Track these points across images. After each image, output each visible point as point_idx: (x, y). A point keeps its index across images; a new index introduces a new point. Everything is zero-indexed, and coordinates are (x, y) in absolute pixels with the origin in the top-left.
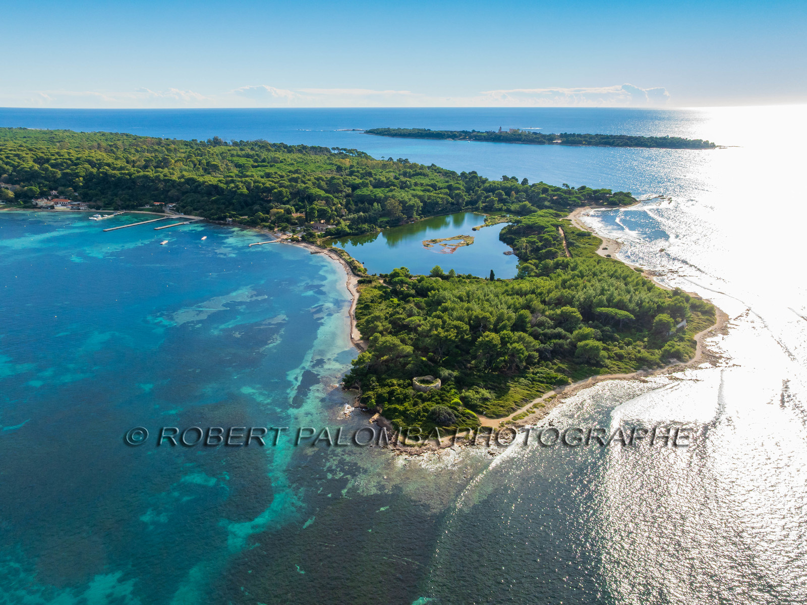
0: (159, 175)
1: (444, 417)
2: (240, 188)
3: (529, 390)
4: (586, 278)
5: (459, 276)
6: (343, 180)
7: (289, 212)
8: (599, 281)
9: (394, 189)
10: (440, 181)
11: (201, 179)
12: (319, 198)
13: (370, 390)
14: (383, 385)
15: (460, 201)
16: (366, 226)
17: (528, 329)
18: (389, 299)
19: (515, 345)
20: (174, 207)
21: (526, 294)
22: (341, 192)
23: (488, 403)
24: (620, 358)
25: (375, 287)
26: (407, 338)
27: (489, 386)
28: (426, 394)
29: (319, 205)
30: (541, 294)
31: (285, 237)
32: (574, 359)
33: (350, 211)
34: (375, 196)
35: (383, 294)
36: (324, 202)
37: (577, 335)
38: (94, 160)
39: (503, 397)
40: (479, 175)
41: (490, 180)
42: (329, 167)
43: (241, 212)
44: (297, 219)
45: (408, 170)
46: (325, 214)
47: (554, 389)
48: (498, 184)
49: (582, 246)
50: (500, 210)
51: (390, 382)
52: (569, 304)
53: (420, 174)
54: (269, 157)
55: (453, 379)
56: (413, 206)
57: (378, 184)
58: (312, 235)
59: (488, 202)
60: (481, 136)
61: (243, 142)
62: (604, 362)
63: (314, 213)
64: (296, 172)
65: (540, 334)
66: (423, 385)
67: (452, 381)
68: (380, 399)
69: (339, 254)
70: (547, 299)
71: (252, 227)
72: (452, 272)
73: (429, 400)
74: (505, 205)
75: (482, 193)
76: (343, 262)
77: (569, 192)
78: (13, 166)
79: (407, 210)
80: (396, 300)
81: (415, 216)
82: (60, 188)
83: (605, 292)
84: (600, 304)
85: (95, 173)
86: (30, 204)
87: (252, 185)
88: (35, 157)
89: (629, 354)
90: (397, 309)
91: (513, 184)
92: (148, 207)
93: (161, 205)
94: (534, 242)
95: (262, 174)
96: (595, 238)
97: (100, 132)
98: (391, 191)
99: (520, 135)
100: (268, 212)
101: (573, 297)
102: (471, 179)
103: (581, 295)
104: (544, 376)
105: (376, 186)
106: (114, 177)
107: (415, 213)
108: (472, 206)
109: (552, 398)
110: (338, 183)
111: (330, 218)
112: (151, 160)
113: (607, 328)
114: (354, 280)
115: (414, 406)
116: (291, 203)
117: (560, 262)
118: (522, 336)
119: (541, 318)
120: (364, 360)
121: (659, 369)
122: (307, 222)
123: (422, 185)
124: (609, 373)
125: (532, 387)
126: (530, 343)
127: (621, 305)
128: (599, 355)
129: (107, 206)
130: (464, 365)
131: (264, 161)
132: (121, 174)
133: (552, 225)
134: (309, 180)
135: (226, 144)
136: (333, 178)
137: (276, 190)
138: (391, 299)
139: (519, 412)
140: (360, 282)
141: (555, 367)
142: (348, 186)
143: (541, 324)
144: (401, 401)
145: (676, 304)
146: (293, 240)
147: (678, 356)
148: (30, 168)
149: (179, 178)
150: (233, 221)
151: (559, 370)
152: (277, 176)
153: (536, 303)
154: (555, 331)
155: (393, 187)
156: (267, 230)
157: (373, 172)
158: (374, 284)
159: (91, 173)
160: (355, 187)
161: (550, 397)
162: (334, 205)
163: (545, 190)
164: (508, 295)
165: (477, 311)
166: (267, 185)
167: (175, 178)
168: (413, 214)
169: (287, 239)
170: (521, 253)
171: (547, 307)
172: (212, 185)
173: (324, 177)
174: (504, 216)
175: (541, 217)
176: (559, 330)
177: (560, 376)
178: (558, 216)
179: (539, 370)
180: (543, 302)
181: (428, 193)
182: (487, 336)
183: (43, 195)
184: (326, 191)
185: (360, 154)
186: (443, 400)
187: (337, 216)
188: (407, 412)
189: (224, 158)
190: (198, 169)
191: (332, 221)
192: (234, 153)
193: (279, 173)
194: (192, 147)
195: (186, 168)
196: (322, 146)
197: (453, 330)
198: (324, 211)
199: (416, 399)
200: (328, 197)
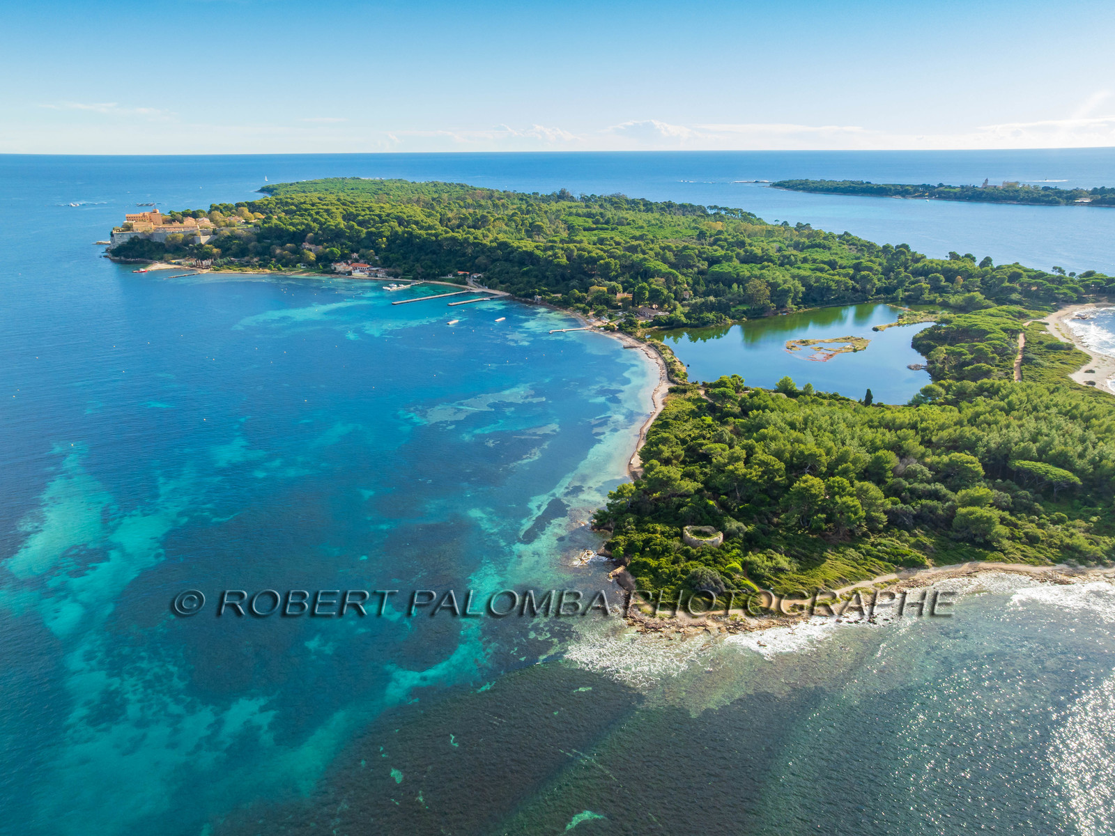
0: (469, 238)
1: (707, 584)
2: (558, 257)
3: (856, 568)
4: (1015, 413)
5: (819, 395)
6: (699, 251)
7: (613, 291)
8: (1037, 419)
9: (769, 266)
10: (845, 256)
11: (516, 244)
12: (657, 273)
13: (622, 535)
14: (641, 530)
15: (868, 286)
16: (711, 316)
18: (700, 417)
19: (848, 499)
20: (478, 278)
21: (900, 427)
22: (691, 267)
23: (782, 576)
24: (1032, 540)
25: (689, 400)
27: (793, 552)
28: (694, 550)
29: (657, 283)
30: (924, 430)
31: (598, 324)
32: (950, 533)
33: (696, 293)
34: (738, 275)
35: (696, 410)
36: (663, 280)
37: (963, 497)
38: (405, 216)
39: (809, 571)
40: (912, 250)
41: (929, 258)
42: (690, 232)
43: (554, 289)
44: (622, 300)
45: (803, 240)
46: (659, 296)
47: (897, 571)
48: (937, 264)
49: (1047, 364)
50: (932, 303)
51: (653, 528)
52: (969, 449)
53: (819, 246)
54: (616, 218)
55: (741, 535)
56: (789, 291)
57: (750, 259)
58: (632, 324)
59: (913, 290)
60: (949, 192)
61: (595, 196)
62: (999, 542)
63: (644, 294)
64: (641, 238)
65: (904, 489)
66: (695, 538)
67: (740, 538)
68: (631, 548)
69: (660, 351)
70: (934, 439)
71: (563, 308)
72: (808, 387)
73: (696, 559)
74: (941, 296)
75: (906, 276)
76: (661, 362)
77: (1060, 281)
78: (321, 224)
79: (778, 296)
80: (709, 420)
81: (790, 305)
82: (362, 251)
83: (1039, 437)
84: (1025, 455)
85: (400, 233)
86: (328, 269)
87: (575, 253)
88: (345, 213)
89: (1052, 537)
90: (704, 432)
91: (963, 264)
92: (450, 277)
93: (465, 275)
94: (961, 354)
95: (595, 239)
96: (1080, 353)
97: (433, 182)
98: (762, 268)
99: (1017, 191)
100: (587, 291)
101: (979, 439)
102: (897, 256)
103: (993, 438)
104: (888, 550)
105: (744, 261)
106: (419, 238)
107: (790, 301)
108: (887, 295)
109: (889, 583)
110: (690, 255)
111: (664, 302)
112: (466, 218)
113: (1022, 493)
114: (666, 387)
115: (673, 563)
116: (621, 279)
117: (985, 386)
118: (865, 488)
119: (915, 466)
120: (623, 494)
122: (633, 305)
123: (814, 261)
124: (1004, 561)
125: (863, 564)
126: (876, 499)
127: (1060, 460)
128: (992, 530)
129: (404, 275)
130: (768, 519)
131: (607, 222)
132: (427, 234)
133: (1002, 329)
134: (651, 249)
135: (572, 199)
136: (685, 248)
137: (602, 262)
138: (704, 417)
140: (671, 391)
141: (913, 540)
142: (704, 259)
143: (910, 475)
144: (656, 555)
146: (607, 328)
148: (335, 226)
149: (491, 242)
150: (542, 299)
151: (919, 546)
152: (612, 242)
153: (913, 443)
154: (928, 487)
155: (766, 263)
156: (579, 314)
157: (748, 241)
158: (689, 394)
159: (397, 232)
160: (713, 261)
161: (886, 582)
162: (676, 283)
163: (1014, 277)
164: (871, 427)
165: (809, 445)
166: (594, 254)
167: (486, 242)
168: (786, 302)
169: (599, 327)
170: (935, 368)
171: (929, 451)
172: (526, 252)
173: (673, 246)
174: (933, 313)
175: (990, 319)
176: (938, 486)
177: (915, 554)
178: (1021, 316)
179: (883, 541)
180: (927, 443)
181: (819, 274)
182: (805, 481)
183: (344, 258)
184: (672, 265)
185: (747, 217)
186: (715, 561)
187: (675, 299)
188: (660, 571)
189: (557, 217)
190: (519, 231)
191: (666, 306)
192: (574, 211)
193: (617, 239)
194: (527, 202)
195: (508, 228)
196: (696, 204)
197: (757, 466)
198: (657, 291)
199: (679, 555)
200: (670, 273)
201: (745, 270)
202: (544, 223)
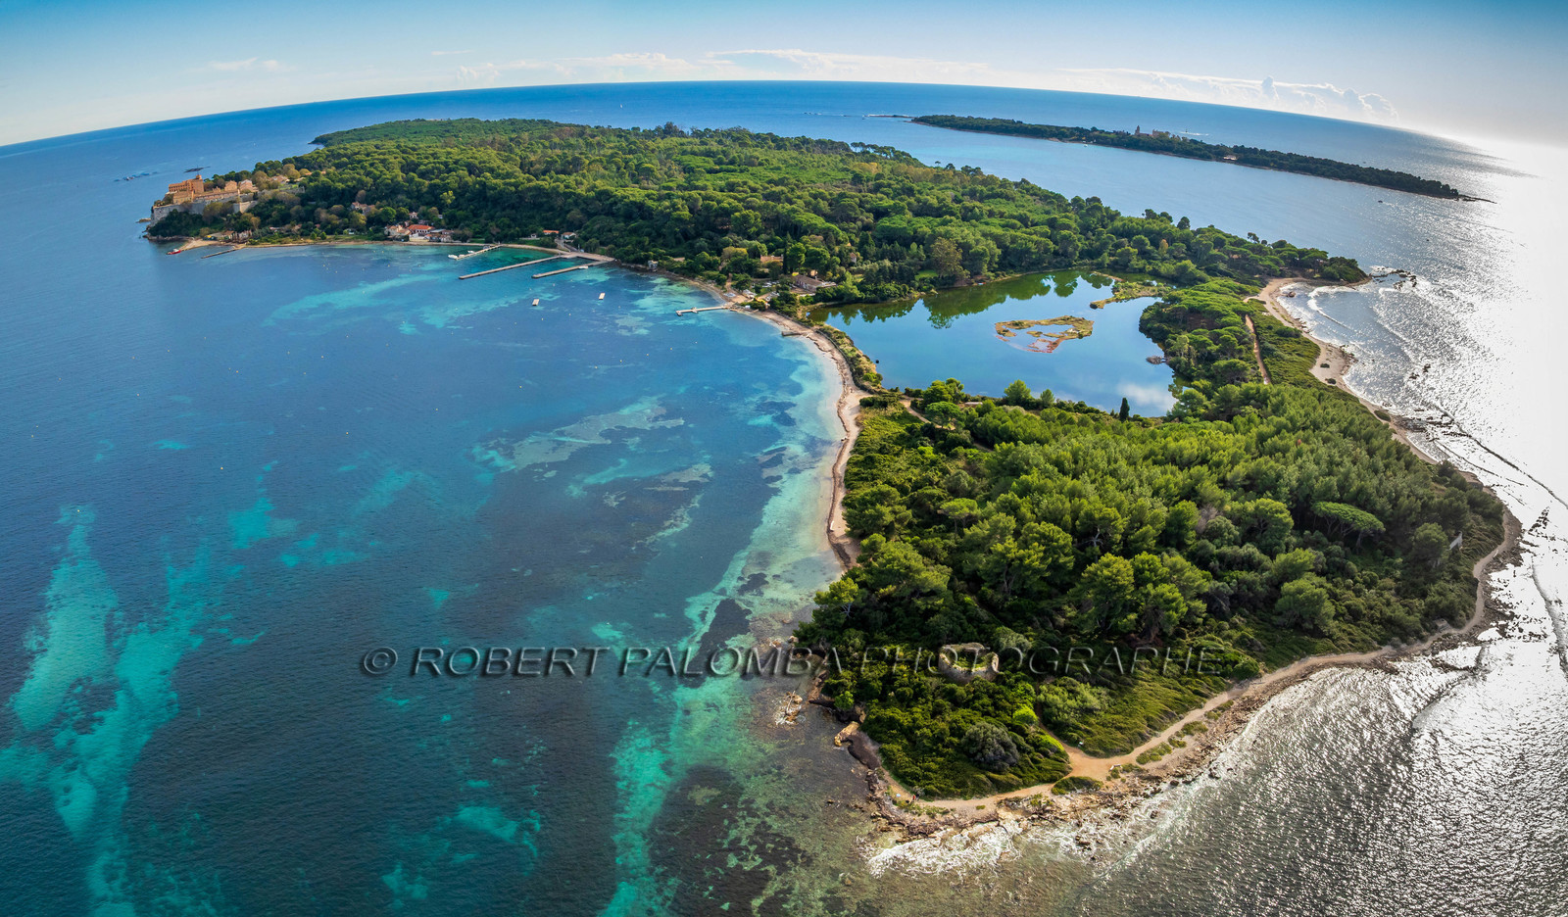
0: (558, 186)
1: (993, 750)
2: (678, 209)
3: (1180, 690)
4: (1301, 433)
5: (1061, 405)
6: (861, 201)
7: (755, 253)
8: (1326, 441)
9: (951, 221)
10: (1035, 211)
11: (620, 193)
12: (811, 229)
15: (1070, 249)
16: (891, 287)
17: (1190, 542)
18: (916, 447)
19: (1163, 588)
20: (571, 238)
21: (1190, 464)
22: (855, 220)
24: (1354, 615)
25: (892, 418)
26: (939, 546)
28: (962, 690)
29: (812, 243)
30: (1218, 464)
31: (741, 299)
32: (1273, 618)
33: (865, 256)
34: (915, 232)
35: (907, 434)
36: (821, 237)
37: (1283, 564)
38: (477, 162)
39: (1124, 706)
40: (1105, 204)
41: (1124, 214)
42: (840, 175)
43: (672, 251)
44: (769, 266)
45: (979, 187)
46: (819, 260)
47: (1228, 689)
48: (1137, 224)
50: (1141, 271)
52: (1271, 492)
53: (1000, 195)
54: (743, 156)
56: (983, 254)
57: (923, 211)
58: (789, 300)
59: (1120, 255)
60: (1106, 137)
61: (710, 131)
62: (1327, 625)
63: (800, 258)
64: (781, 182)
65: (1212, 556)
68: (864, 692)
69: (835, 339)
70: (1229, 476)
71: (689, 277)
72: (1047, 395)
73: (967, 705)
74: (1150, 264)
75: (1110, 238)
76: (838, 356)
77: (1259, 249)
78: (375, 178)
79: (970, 261)
80: (929, 451)
81: (985, 271)
82: (422, 208)
83: (1335, 469)
84: (1327, 495)
85: (471, 184)
86: (381, 234)
87: (700, 203)
88: (404, 162)
89: (1371, 608)
90: (930, 474)
91: (1163, 226)
92: (534, 238)
93: (553, 236)
94: (1204, 344)
95: (723, 183)
96: (1307, 342)
97: (509, 119)
98: (945, 223)
99: (1169, 141)
100: (719, 253)
101: (1279, 476)
102: (1090, 209)
103: (1292, 473)
105: (918, 213)
106: (495, 189)
107: (985, 267)
108: (1091, 260)
109: (1222, 708)
110: (851, 206)
111: (828, 267)
112: (553, 162)
113: (1336, 548)
114: (855, 398)
115: (933, 716)
116: (764, 236)
117: (1251, 391)
118: (1178, 564)
119: (1217, 519)
120: (839, 597)
121: (1419, 642)
122: (786, 273)
123: (1002, 215)
124: (1336, 652)
126: (1192, 579)
127: (1361, 500)
128: (1320, 611)
129: (475, 236)
130: (1051, 620)
131: (732, 162)
132: (505, 184)
134: (799, 197)
135: (682, 134)
136: (842, 196)
137: (737, 214)
138: (921, 448)
139: (1154, 742)
140: (865, 404)
141: (1236, 635)
142: (869, 211)
143: (1213, 534)
144: (905, 702)
145: (1451, 502)
146: (753, 306)
147: (1451, 615)
149: (588, 190)
150: (658, 265)
151: (1242, 643)
152: (746, 188)
153: (1210, 487)
154: (1241, 550)
155: (948, 217)
156: (712, 286)
157: (916, 187)
158: (891, 410)
159: (466, 183)
160: (879, 213)
161: (1219, 708)
162: (839, 243)
163: (1219, 243)
164: (1155, 463)
166: (725, 204)
167: (581, 191)
168: (981, 268)
169: (743, 305)
170: (1179, 362)
171: (1228, 495)
172: (634, 203)
173: (827, 193)
174: (1149, 285)
175: (1214, 293)
176: (1250, 549)
177: (1245, 659)
178: (1244, 292)
179: (1203, 641)
180: (1223, 483)
181: (1012, 232)
182: (1107, 566)
183: (401, 219)
184: (828, 218)
185: (901, 156)
186: (997, 707)
187: (841, 265)
188: (918, 733)
189: (669, 157)
190: (621, 176)
191: (830, 274)
192: (688, 148)
193: (751, 183)
194: (627, 140)
195: (607, 172)
196: (837, 140)
197: (1036, 544)
198: (818, 254)
199: (940, 700)
200: (829, 229)
201: (923, 225)
202: (650, 164)
